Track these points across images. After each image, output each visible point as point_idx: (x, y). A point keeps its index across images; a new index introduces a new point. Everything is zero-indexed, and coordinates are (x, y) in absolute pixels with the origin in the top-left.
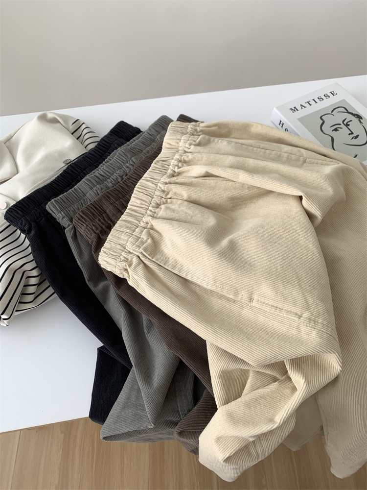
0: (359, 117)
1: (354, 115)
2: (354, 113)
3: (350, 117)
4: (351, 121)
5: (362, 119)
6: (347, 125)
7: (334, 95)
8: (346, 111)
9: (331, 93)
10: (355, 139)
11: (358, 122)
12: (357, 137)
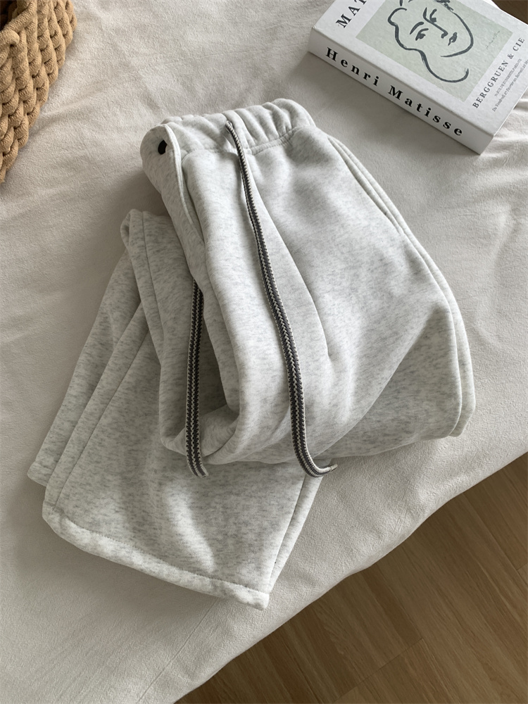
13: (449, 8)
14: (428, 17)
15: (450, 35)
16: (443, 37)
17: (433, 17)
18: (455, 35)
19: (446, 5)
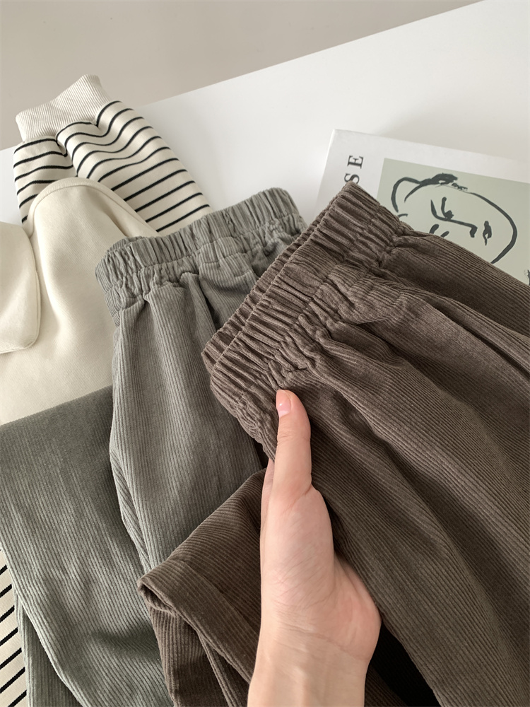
0: (447, 178)
1: (434, 181)
2: (431, 176)
3: (435, 193)
4: (444, 199)
5: (456, 179)
6: (448, 216)
7: (360, 165)
8: (416, 185)
9: (349, 163)
10: (490, 236)
11: (455, 190)
12: (488, 231)
13: (460, 188)
14: (440, 214)
15: (481, 229)
16: (472, 233)
17: (446, 211)
18: (486, 224)
19: (455, 185)
